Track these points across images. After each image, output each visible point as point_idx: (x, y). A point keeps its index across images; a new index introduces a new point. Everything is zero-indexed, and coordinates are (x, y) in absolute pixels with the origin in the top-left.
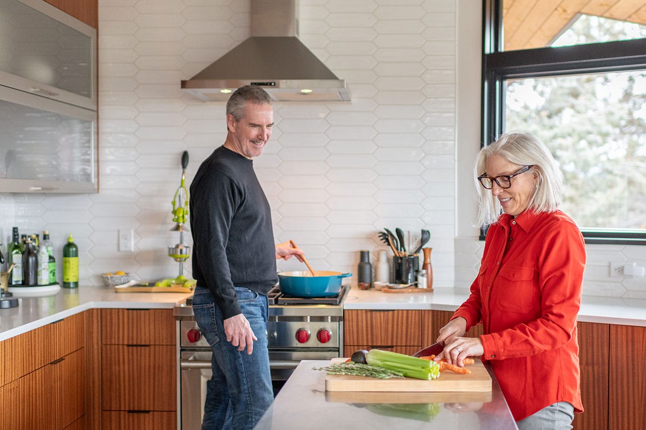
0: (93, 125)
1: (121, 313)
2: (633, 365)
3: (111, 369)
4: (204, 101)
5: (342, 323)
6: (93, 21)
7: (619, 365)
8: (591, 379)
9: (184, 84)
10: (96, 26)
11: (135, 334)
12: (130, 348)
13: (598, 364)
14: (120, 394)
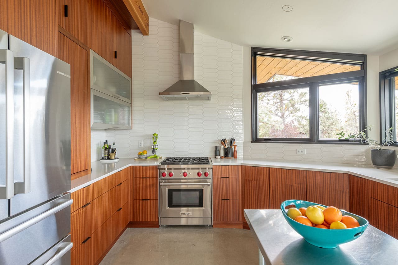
0: (131, 108)
1: (140, 167)
2: (316, 185)
3: (137, 186)
4: (165, 100)
5: (212, 170)
6: (131, 76)
7: (310, 184)
8: (300, 189)
9: (160, 94)
10: (131, 78)
11: (145, 174)
12: (143, 179)
13: (302, 184)
14: (140, 194)
